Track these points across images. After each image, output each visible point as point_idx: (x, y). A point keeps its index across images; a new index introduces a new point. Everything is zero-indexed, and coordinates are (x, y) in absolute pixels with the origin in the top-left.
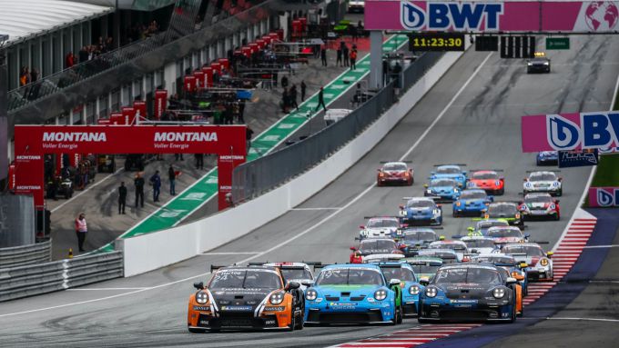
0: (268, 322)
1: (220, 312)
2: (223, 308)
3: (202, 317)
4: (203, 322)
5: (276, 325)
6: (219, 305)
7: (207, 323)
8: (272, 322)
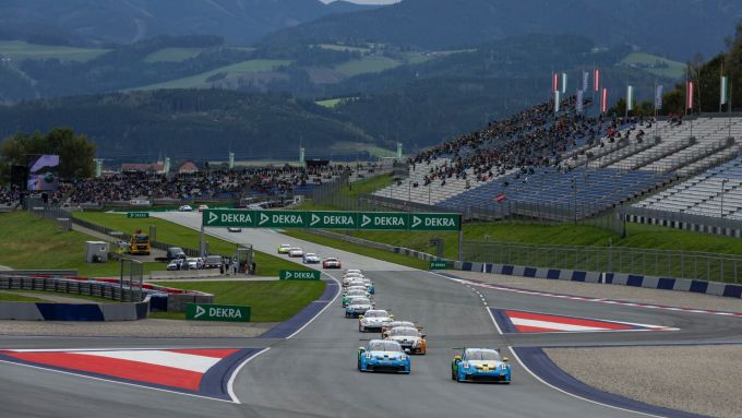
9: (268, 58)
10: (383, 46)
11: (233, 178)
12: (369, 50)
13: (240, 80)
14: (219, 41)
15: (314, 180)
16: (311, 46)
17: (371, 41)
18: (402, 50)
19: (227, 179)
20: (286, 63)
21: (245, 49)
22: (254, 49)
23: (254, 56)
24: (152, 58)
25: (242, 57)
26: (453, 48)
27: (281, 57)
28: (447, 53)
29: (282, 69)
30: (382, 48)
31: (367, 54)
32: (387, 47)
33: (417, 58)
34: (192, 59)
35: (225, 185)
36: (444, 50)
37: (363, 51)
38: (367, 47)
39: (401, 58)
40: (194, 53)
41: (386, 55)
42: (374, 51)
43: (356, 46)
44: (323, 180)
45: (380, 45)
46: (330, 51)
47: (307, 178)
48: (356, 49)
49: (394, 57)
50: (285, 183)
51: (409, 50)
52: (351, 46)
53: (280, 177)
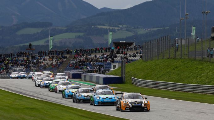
0: (145, 109)
1: (132, 106)
2: (133, 105)
3: (127, 107)
4: (127, 109)
5: (147, 109)
6: (132, 104)
7: (128, 109)
8: (146, 108)
9: (73, 32)
10: (126, 26)
11: (53, 57)
12: (119, 28)
13: (61, 42)
14: (50, 24)
15: (122, 58)
16: (93, 27)
17: (120, 24)
18: (135, 28)
19: (47, 58)
20: (81, 34)
21: (63, 28)
22: (66, 28)
23: (66, 31)
24: (20, 33)
25: (61, 32)
26: (158, 27)
27: (79, 31)
28: (156, 29)
29: (79, 37)
30: (125, 27)
31: (118, 30)
32: (127, 27)
33: (142, 31)
34: (38, 33)
35: (45, 63)
36: (154, 28)
37: (116, 28)
38: (118, 27)
39: (134, 32)
40: (39, 30)
41: (127, 30)
42: (121, 29)
43: (113, 26)
44: (130, 58)
45: (124, 26)
46: (101, 28)
47: (116, 57)
48: (113, 28)
49: (131, 31)
50: (97, 61)
51: (138, 28)
52: (111, 26)
53: (93, 56)
